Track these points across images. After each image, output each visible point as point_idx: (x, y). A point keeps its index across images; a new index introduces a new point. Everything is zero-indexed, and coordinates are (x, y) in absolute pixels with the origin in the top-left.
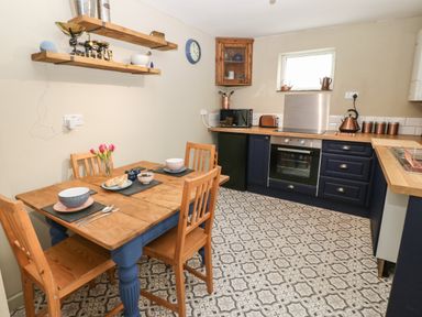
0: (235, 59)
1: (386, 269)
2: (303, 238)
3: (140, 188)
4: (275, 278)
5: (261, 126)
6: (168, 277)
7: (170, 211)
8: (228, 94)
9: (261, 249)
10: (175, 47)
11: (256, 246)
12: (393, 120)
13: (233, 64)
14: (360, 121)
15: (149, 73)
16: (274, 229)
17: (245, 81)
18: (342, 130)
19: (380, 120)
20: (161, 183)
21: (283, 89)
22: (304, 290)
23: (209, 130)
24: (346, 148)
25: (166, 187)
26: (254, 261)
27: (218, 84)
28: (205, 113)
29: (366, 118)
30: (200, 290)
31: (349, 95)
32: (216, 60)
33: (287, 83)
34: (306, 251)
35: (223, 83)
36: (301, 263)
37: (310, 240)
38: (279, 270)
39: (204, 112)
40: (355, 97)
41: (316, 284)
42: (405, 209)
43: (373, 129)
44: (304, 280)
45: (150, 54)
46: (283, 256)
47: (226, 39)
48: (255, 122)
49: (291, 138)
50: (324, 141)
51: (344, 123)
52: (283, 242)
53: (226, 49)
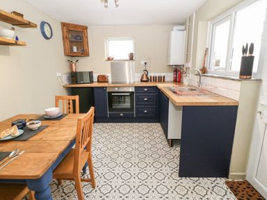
0: (76, 38)
1: (172, 143)
2: (134, 140)
3: (33, 133)
4: (127, 165)
5: (98, 81)
6: (61, 191)
7: (68, 142)
8: (74, 61)
9: (115, 152)
10: (35, 26)
11: (111, 152)
12: (162, 75)
13: (75, 42)
14: (149, 76)
15: (16, 44)
16: (118, 140)
17: (84, 53)
18: (142, 81)
19: (157, 75)
20: (47, 126)
21: (109, 59)
22: (142, 165)
23: (64, 87)
24: (146, 90)
25: (54, 128)
26: (113, 160)
27: (66, 55)
28: (61, 75)
29: (151, 74)
30: (87, 189)
31: (143, 63)
32: (63, 38)
33: (111, 55)
34: (137, 146)
35: (70, 54)
36: (137, 153)
37: (137, 140)
38: (128, 160)
39: (59, 74)
40: (146, 63)
41: (147, 160)
42: (181, 112)
43: (155, 79)
44: (141, 160)
45: (13, 29)
46: (127, 153)
47: (69, 24)
48: (95, 79)
49: (118, 87)
50: (136, 87)
51: (142, 78)
52: (125, 146)
53: (69, 31)
